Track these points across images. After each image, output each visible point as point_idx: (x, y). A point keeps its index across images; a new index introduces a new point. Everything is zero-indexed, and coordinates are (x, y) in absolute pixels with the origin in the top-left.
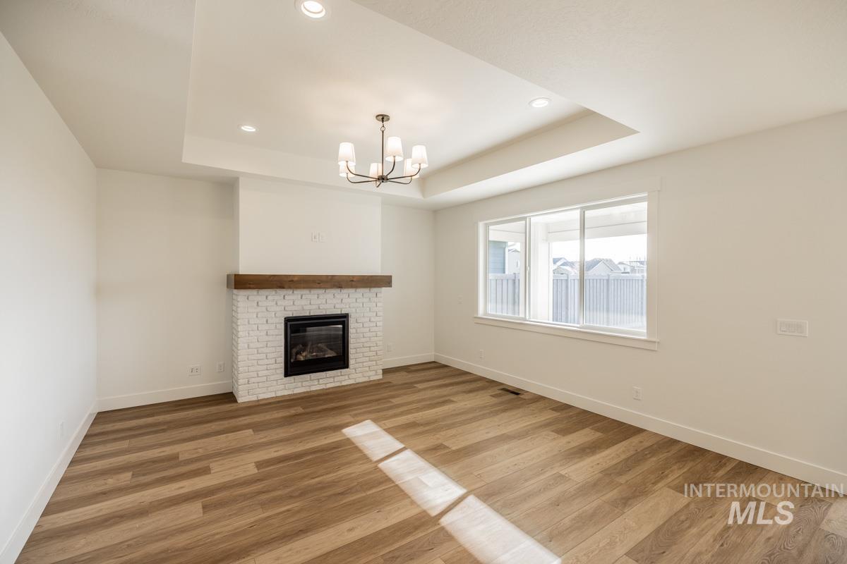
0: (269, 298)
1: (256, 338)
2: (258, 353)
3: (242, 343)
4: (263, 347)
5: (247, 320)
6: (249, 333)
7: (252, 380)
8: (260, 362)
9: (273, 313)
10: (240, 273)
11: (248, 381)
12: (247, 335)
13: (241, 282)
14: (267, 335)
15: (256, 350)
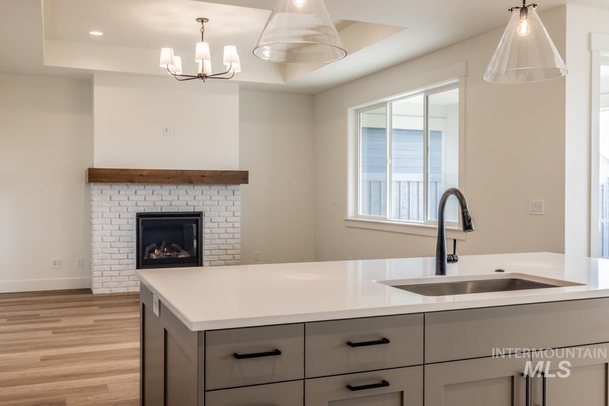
0: (122, 192)
1: (109, 231)
2: (111, 247)
3: (97, 236)
4: (115, 242)
5: (101, 214)
6: (102, 227)
7: (105, 273)
8: (113, 256)
9: (126, 208)
10: (95, 167)
11: (102, 274)
12: (101, 228)
13: (96, 176)
14: (119, 229)
15: (109, 244)
